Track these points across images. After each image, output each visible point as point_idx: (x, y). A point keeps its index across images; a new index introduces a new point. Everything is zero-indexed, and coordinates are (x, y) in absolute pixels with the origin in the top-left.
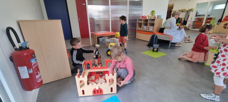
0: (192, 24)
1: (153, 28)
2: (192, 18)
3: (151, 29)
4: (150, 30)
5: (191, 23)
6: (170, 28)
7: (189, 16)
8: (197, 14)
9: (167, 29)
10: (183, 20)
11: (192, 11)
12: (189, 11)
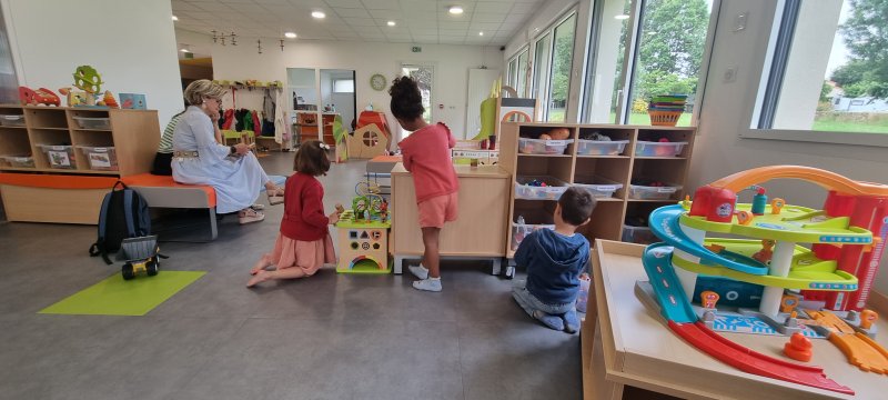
0: (290, 134)
1: (113, 156)
2: (285, 114)
3: (99, 159)
4: (96, 163)
5: (287, 129)
6: (195, 154)
7: (274, 105)
8: (295, 100)
9: (181, 159)
10: (260, 118)
11: (280, 90)
12: (270, 91)
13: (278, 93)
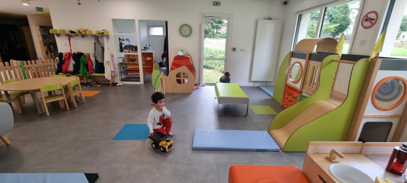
0: (118, 71)
2: (112, 56)
5: (115, 68)
7: (103, 49)
10: (93, 59)
11: (108, 37)
12: (99, 38)
13: (105, 40)
